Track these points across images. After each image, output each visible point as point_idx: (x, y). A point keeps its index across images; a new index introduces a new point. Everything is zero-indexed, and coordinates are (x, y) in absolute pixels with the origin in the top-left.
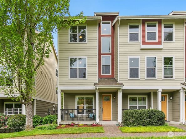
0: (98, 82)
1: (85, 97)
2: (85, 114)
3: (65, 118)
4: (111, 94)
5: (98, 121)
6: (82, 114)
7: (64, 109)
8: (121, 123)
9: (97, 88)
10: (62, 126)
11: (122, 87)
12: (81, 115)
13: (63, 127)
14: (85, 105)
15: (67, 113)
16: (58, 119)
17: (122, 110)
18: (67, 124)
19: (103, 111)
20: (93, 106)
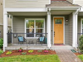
0: (50, 4)
1: (35, 20)
2: (35, 38)
3: (13, 41)
4: (64, 17)
5: (51, 46)
6: (32, 38)
7: (12, 32)
8: (76, 49)
9: (50, 9)
10: (8, 53)
11: (79, 9)
12: (30, 38)
13: (8, 55)
14: (35, 29)
15: (16, 36)
16: (4, 44)
17: (78, 34)
18: (14, 49)
19: (54, 34)
20: (43, 29)
